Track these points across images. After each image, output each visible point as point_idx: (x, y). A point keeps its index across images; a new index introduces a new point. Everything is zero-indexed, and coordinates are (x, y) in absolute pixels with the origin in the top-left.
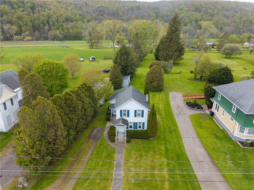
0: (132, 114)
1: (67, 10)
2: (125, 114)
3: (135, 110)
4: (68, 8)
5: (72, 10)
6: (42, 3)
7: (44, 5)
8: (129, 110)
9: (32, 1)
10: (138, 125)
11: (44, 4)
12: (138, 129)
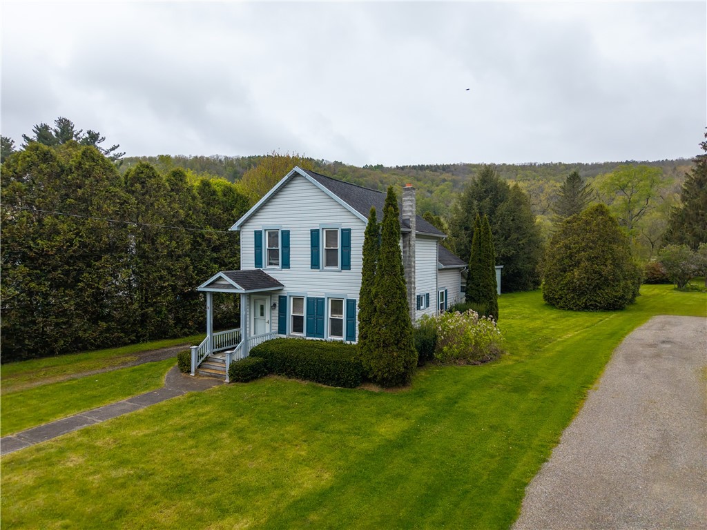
0: (300, 250)
1: (431, 192)
2: (273, 254)
3: (312, 231)
4: (434, 188)
5: (442, 191)
6: (378, 181)
7: (380, 185)
8: (288, 231)
9: (357, 179)
10: (328, 315)
11: (382, 182)
12: (328, 337)
